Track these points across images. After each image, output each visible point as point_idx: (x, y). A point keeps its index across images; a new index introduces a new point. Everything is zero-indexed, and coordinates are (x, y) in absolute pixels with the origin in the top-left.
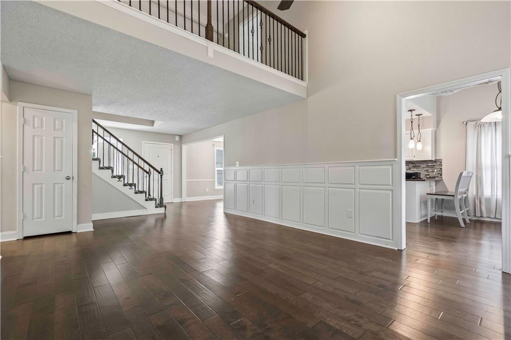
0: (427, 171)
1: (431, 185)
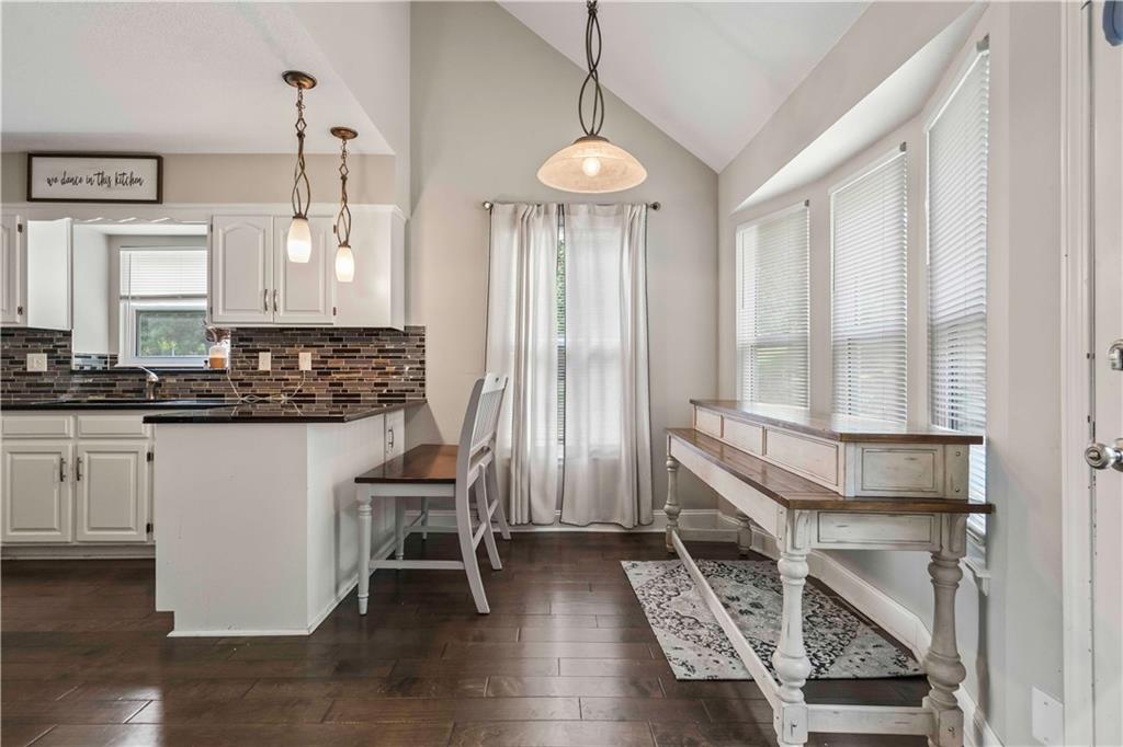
0: (380, 369)
1: (389, 425)
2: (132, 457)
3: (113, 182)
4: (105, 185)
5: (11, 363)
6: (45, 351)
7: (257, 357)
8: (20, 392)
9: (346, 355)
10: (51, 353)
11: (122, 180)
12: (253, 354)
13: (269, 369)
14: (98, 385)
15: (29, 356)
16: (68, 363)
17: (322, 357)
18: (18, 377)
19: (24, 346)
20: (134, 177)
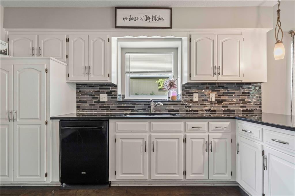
0: (243, 100)
2: (176, 141)
3: (151, 19)
4: (148, 21)
5: (93, 98)
6: (106, 93)
7: (193, 96)
8: (97, 109)
9: (229, 94)
10: (109, 94)
11: (155, 19)
12: (191, 94)
13: (198, 100)
14: (128, 107)
15: (101, 95)
16: (116, 98)
17: (219, 95)
18: (96, 104)
19: (98, 91)
20: (160, 17)
